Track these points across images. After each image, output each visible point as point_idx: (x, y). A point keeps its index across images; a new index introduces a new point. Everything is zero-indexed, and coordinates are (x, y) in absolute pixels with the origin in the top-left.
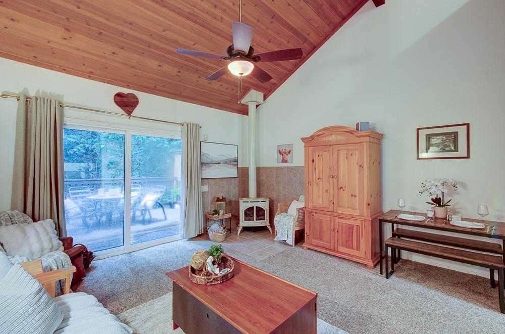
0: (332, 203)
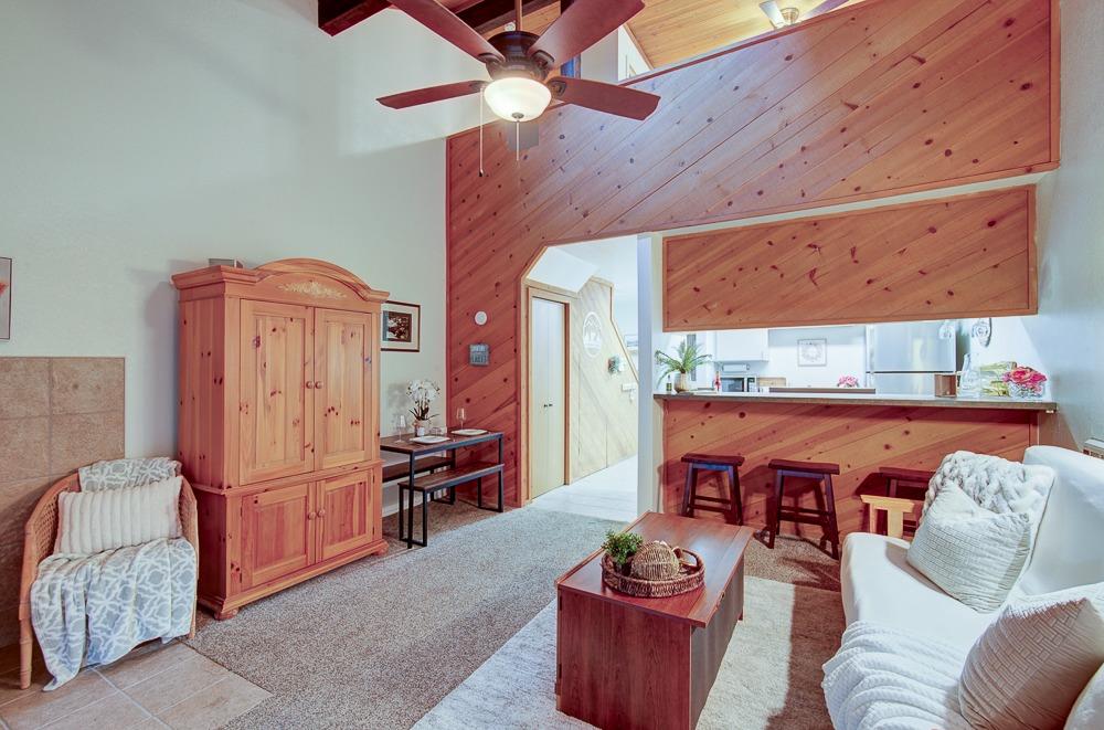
0: (308, 450)
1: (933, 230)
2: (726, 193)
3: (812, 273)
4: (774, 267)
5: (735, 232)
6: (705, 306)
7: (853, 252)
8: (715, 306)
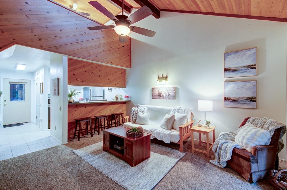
1: (116, 72)
2: (89, 53)
3: (100, 76)
4: (93, 73)
5: (84, 62)
6: (76, 79)
7: (106, 73)
8: (79, 79)
